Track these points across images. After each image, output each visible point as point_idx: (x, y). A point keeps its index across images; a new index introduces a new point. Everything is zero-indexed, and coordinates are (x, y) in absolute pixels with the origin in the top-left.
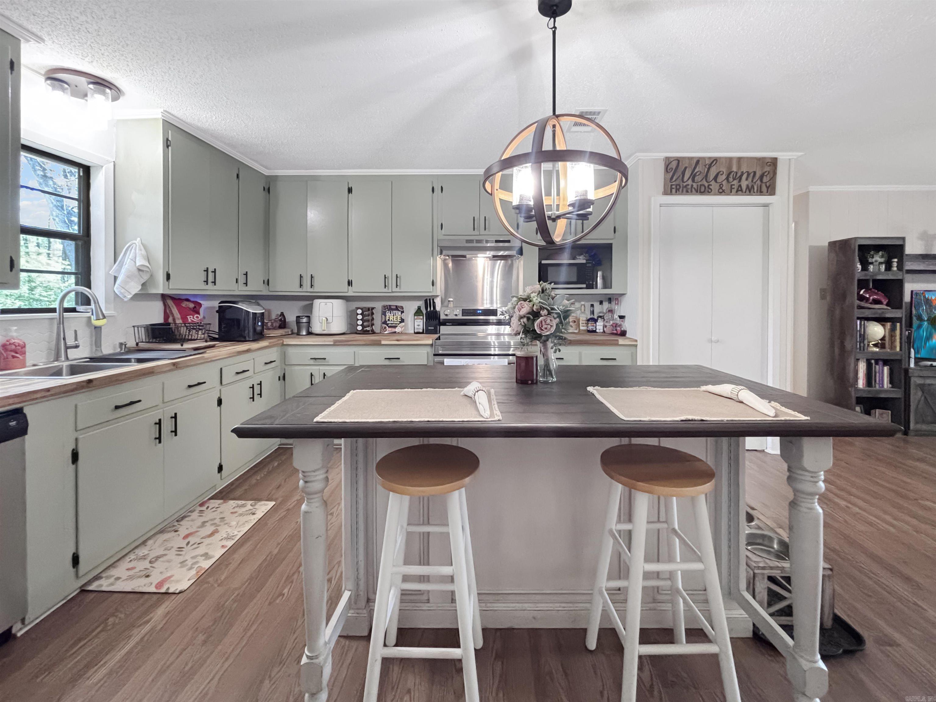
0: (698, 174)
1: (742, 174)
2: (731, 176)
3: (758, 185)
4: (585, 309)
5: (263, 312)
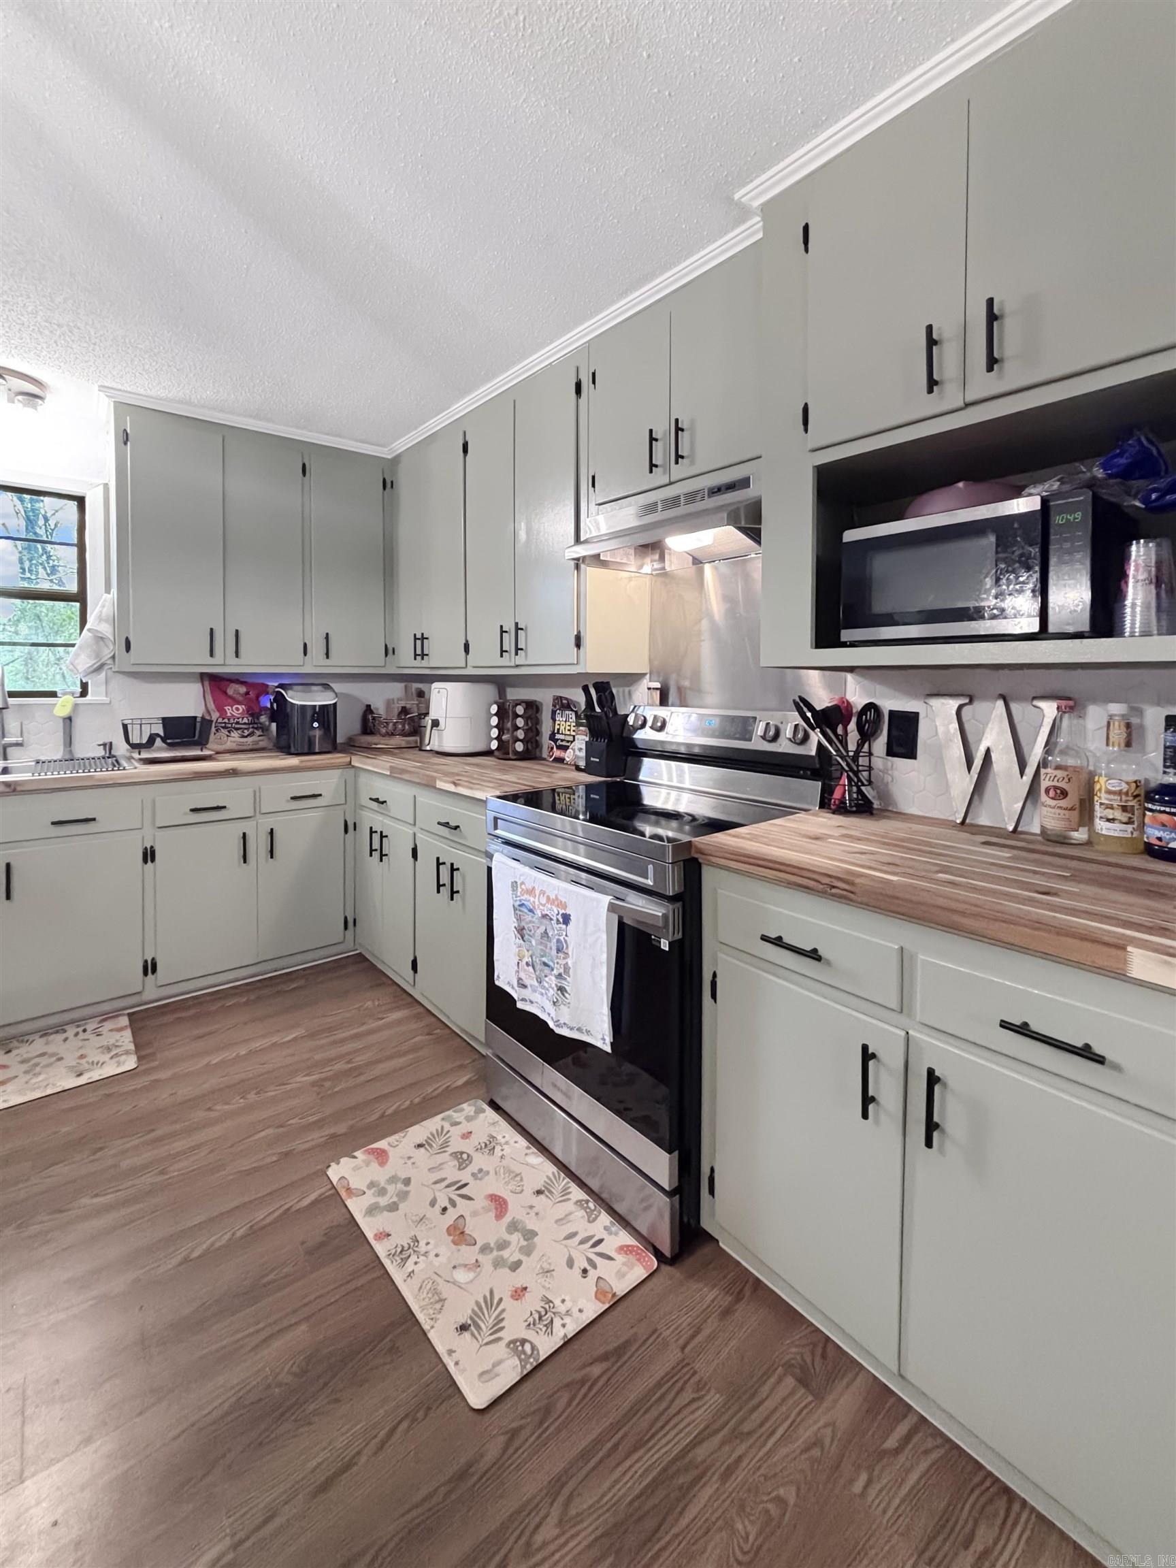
4: (1132, 737)
5: (335, 704)
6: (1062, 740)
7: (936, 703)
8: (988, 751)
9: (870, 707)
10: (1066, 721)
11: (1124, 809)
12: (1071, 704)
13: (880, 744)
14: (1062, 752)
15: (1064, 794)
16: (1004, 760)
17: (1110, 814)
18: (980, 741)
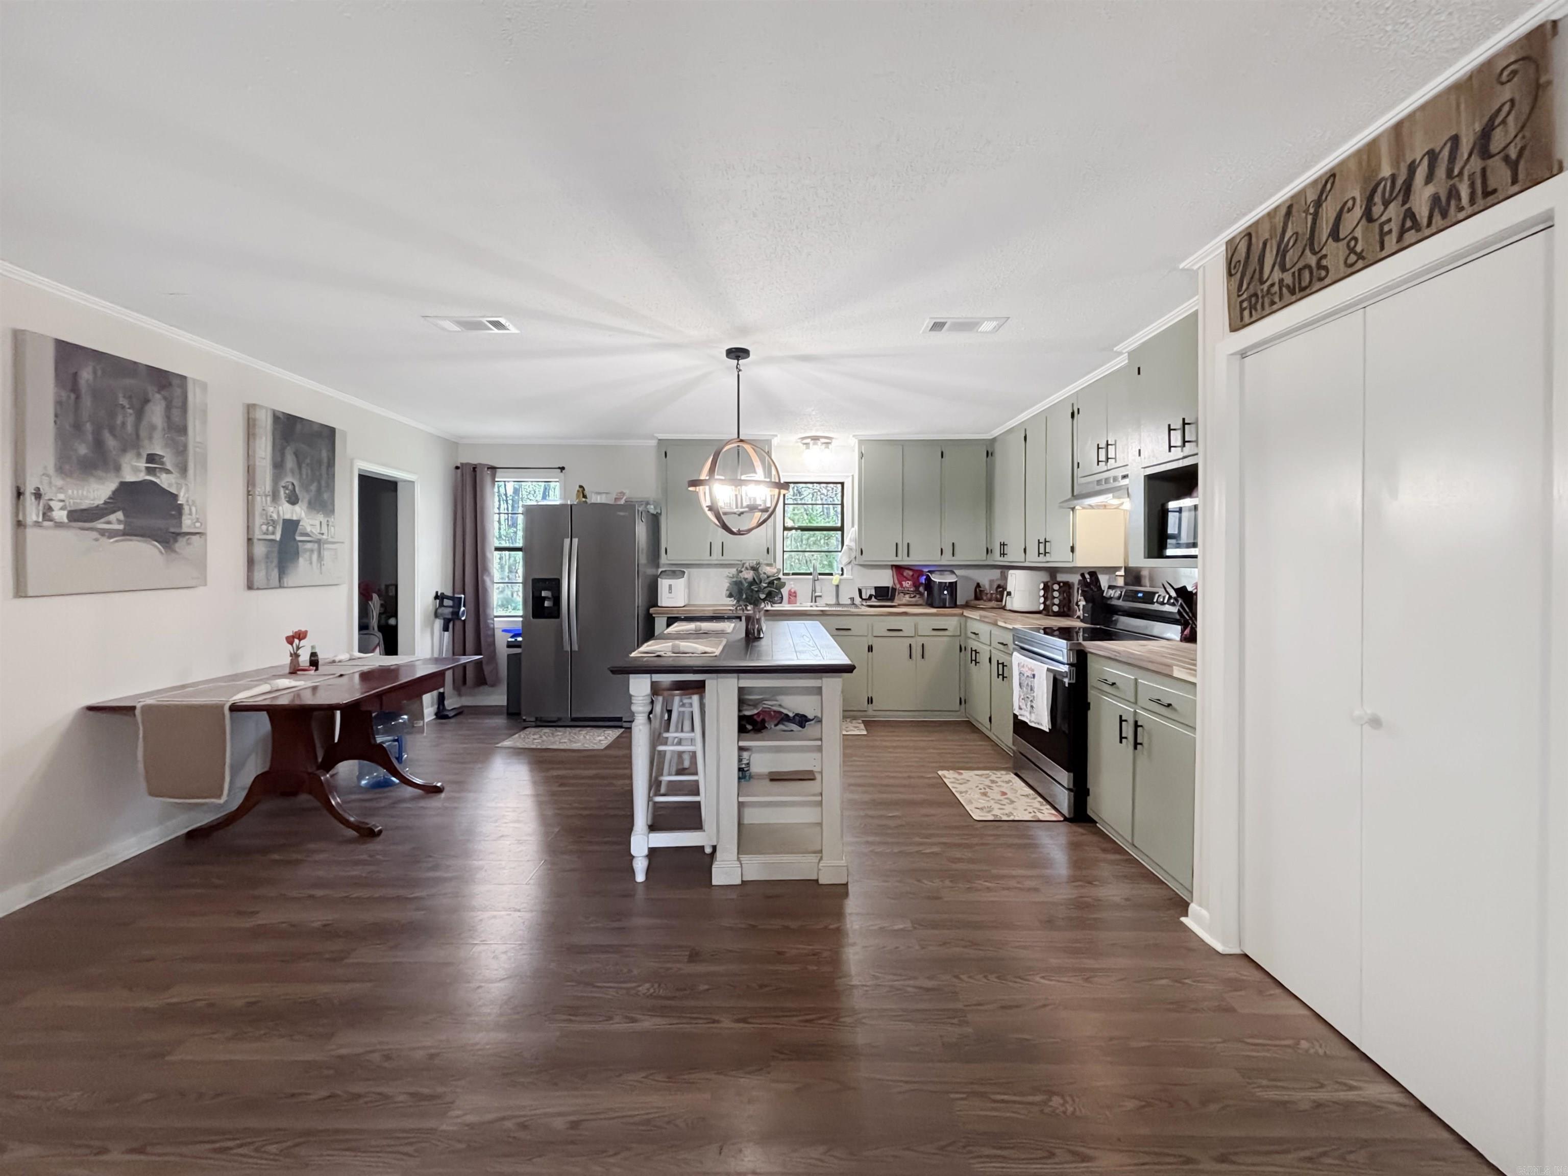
0: (1291, 244)
2: (1377, 199)
3: (1471, 176)
5: (956, 582)
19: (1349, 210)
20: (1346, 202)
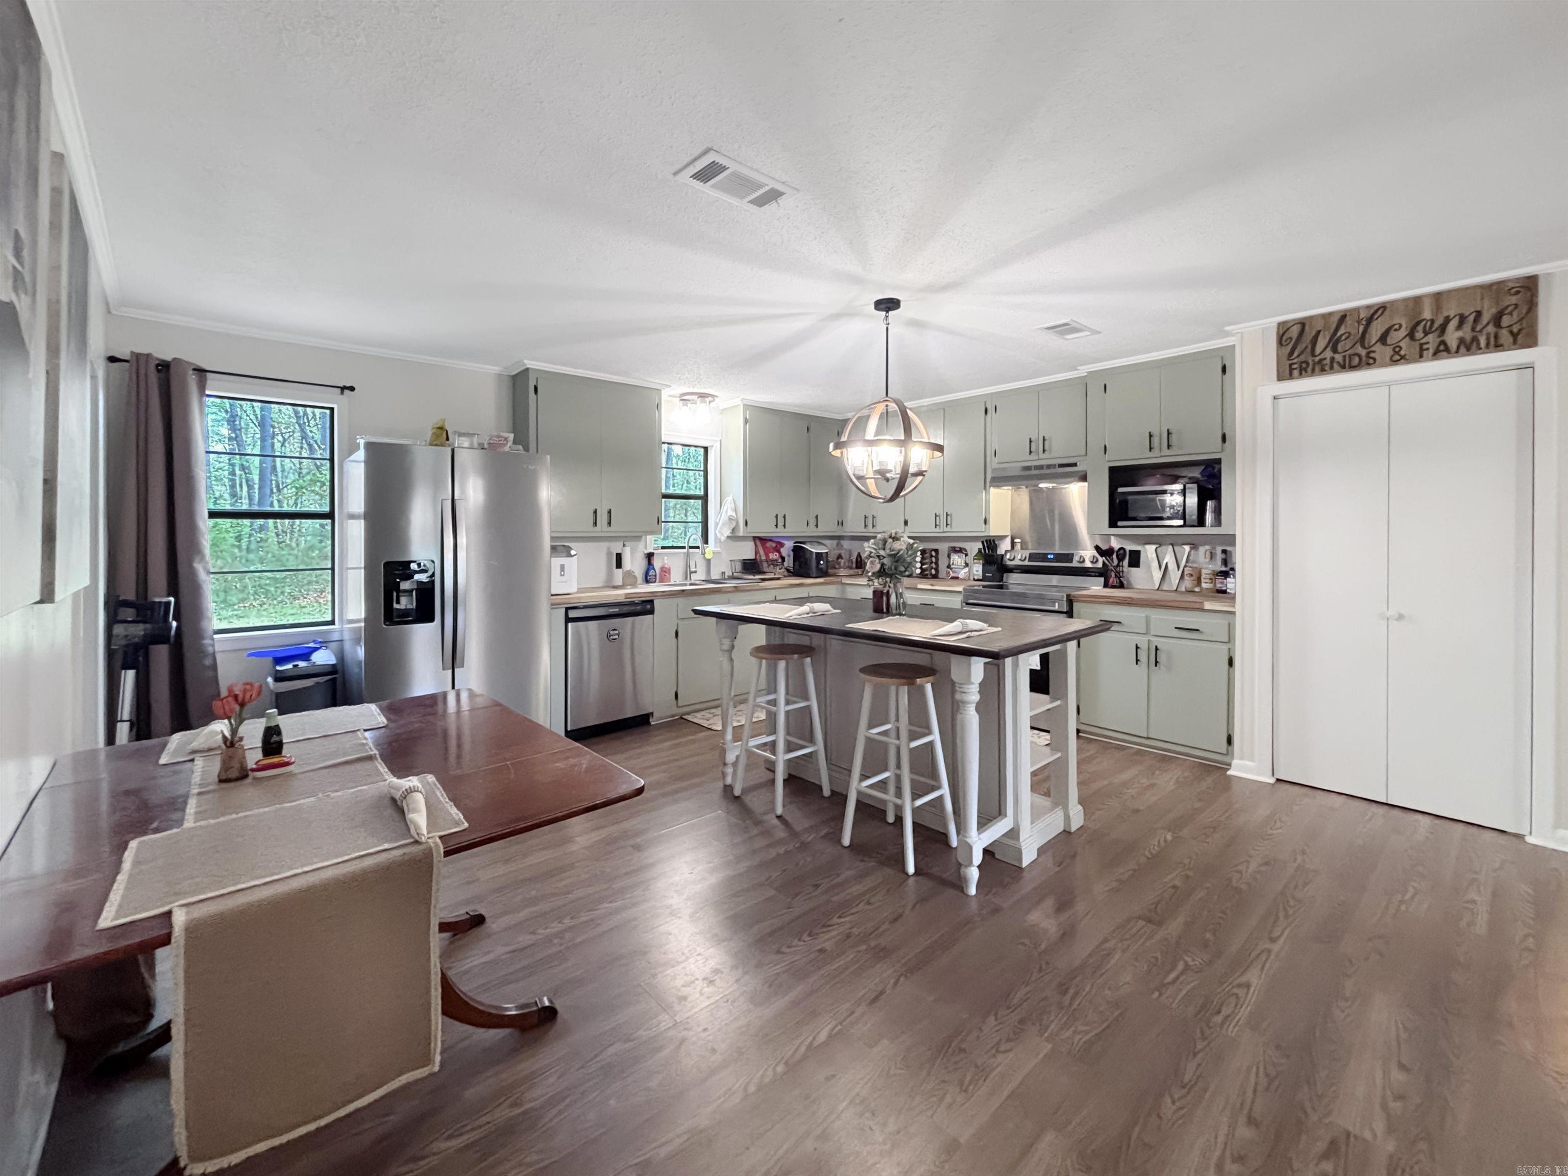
0: (1343, 338)
1: (1447, 320)
2: (1420, 328)
3: (1488, 335)
4: (1212, 556)
6: (1191, 558)
7: (1147, 547)
8: (1167, 564)
9: (1121, 549)
10: (1192, 552)
11: (1211, 579)
12: (1194, 546)
13: (1126, 562)
14: (1192, 563)
15: (1192, 575)
16: (1172, 566)
17: (1206, 581)
18: (1163, 560)
19: (1396, 330)
20: (1395, 325)
